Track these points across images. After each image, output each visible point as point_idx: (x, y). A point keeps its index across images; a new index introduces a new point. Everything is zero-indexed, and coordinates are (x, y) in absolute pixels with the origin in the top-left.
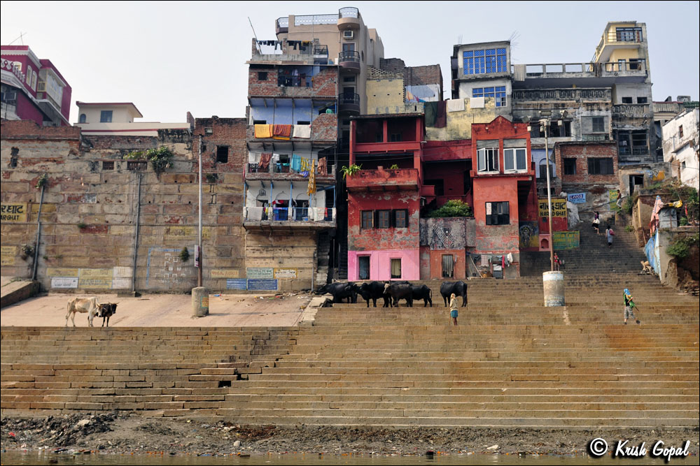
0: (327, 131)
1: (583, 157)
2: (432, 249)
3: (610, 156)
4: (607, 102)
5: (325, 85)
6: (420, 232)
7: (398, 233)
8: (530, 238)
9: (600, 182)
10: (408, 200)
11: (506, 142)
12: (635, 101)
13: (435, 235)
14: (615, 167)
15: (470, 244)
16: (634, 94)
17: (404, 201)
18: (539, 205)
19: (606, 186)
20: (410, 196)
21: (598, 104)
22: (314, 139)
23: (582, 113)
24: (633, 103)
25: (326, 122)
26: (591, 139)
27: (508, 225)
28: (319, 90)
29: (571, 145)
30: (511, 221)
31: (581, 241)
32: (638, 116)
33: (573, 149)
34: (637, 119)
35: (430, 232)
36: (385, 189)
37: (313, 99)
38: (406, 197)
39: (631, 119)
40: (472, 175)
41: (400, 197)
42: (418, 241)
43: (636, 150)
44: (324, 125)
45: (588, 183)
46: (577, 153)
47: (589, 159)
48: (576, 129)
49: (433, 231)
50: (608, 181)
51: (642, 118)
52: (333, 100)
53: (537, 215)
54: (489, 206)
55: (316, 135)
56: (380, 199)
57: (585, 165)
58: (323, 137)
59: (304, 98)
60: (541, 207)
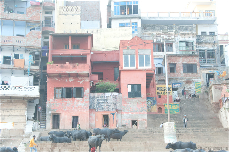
0: (35, 41)
1: (180, 63)
2: (96, 111)
3: (195, 63)
4: (193, 33)
5: (34, 14)
6: (90, 101)
7: (77, 101)
8: (152, 107)
9: (190, 77)
10: (83, 82)
11: (139, 51)
12: (208, 34)
13: (98, 103)
14: (198, 69)
15: (118, 108)
16: (208, 30)
17: (81, 82)
18: (157, 88)
19: (193, 79)
20: (84, 80)
21: (188, 34)
22: (27, 45)
23: (179, 39)
24: (207, 35)
25: (35, 36)
26: (184, 53)
27: (141, 98)
28: (31, 16)
29: (174, 56)
30: (142, 96)
31: (180, 109)
32: (210, 42)
33: (175, 58)
34: (209, 43)
35: (96, 101)
36: (70, 75)
37: (27, 22)
38: (82, 80)
39: (206, 43)
40: (120, 69)
41: (78, 80)
42: (89, 106)
43: (209, 60)
44: (33, 37)
45: (183, 77)
46: (177, 60)
47: (184, 64)
48: (176, 47)
49: (98, 100)
50: (194, 77)
51: (212, 43)
52: (39, 23)
53: (156, 94)
54: (130, 87)
55: (28, 42)
56: (67, 81)
57: (181, 67)
58: (32, 44)
59: (21, 20)
60: (158, 89)
